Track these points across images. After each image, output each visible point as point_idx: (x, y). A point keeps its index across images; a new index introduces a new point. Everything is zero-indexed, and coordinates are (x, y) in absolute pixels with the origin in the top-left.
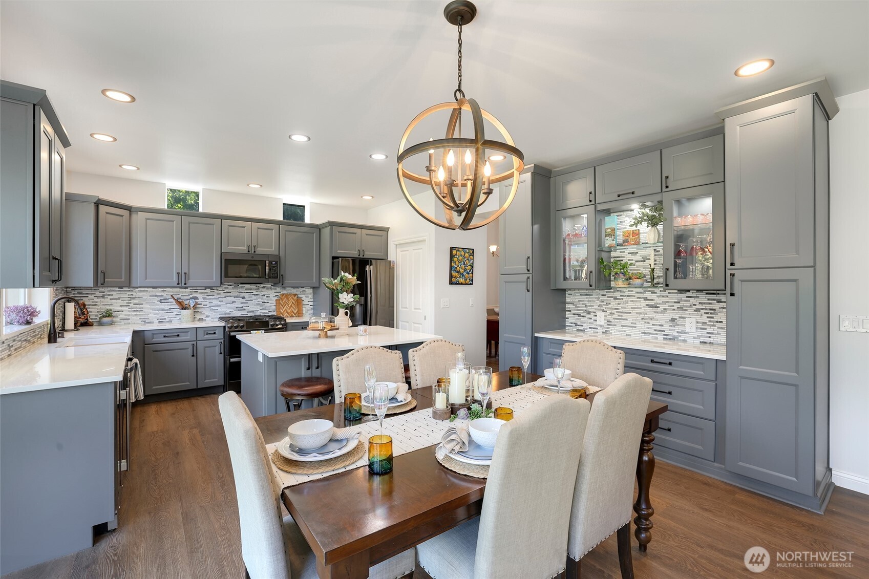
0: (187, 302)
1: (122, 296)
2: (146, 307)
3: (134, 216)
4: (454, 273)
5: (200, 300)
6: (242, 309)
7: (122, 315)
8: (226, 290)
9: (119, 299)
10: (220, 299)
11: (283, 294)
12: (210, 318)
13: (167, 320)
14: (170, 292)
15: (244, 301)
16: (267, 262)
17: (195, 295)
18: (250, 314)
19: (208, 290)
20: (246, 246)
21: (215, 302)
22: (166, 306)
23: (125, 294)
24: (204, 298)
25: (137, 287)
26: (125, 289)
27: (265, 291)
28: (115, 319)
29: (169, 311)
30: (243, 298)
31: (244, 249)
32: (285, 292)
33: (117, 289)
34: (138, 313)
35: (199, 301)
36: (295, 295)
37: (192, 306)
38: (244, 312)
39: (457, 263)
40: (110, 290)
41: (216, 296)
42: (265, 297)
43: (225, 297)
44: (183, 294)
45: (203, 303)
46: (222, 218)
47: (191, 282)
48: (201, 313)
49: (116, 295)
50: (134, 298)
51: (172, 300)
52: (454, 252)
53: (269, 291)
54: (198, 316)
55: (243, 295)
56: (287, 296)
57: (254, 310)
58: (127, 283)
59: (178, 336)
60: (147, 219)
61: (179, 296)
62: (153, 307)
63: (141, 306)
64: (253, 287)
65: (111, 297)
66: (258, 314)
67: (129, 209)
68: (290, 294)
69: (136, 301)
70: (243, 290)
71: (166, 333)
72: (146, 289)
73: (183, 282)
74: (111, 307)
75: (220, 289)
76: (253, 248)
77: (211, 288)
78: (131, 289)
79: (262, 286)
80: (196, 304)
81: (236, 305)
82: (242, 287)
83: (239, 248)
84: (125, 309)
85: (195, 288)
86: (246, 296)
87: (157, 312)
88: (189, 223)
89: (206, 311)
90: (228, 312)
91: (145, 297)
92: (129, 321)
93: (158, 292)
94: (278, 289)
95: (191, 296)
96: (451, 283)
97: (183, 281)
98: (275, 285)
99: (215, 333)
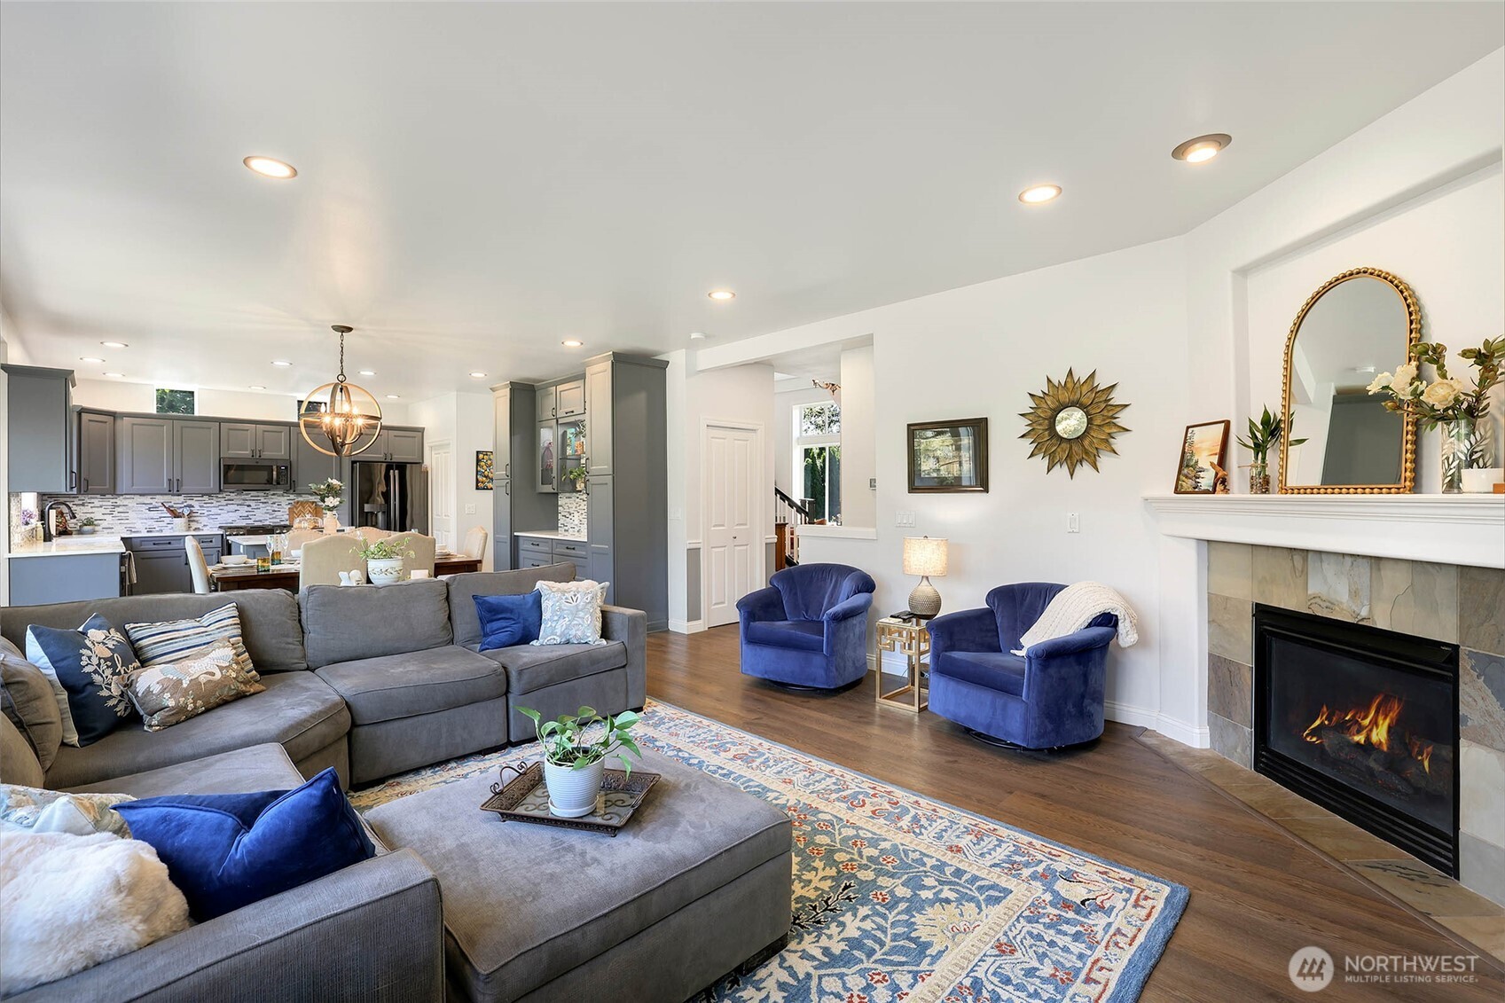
0: (180, 511)
1: (104, 503)
2: (131, 515)
3: (119, 422)
4: (480, 478)
5: (196, 508)
6: (247, 517)
7: (104, 524)
8: (227, 498)
9: (101, 507)
10: (220, 507)
11: (298, 502)
12: (208, 528)
13: (157, 529)
14: (160, 499)
15: (249, 509)
16: (275, 467)
17: (189, 502)
18: (256, 524)
19: (206, 498)
20: (249, 449)
21: (214, 511)
22: (155, 514)
23: (109, 502)
24: (201, 507)
25: (122, 495)
26: (107, 496)
27: (276, 499)
28: (97, 528)
29: (159, 520)
30: (249, 506)
31: (248, 453)
32: (300, 499)
33: (99, 496)
34: (122, 521)
35: (194, 510)
36: (313, 502)
37: (186, 514)
38: (249, 521)
39: (485, 467)
40: (91, 498)
41: (215, 504)
42: (275, 506)
43: (227, 505)
44: (176, 501)
45: (200, 512)
46: (220, 421)
47: (184, 489)
48: (197, 522)
49: (97, 502)
50: (118, 506)
51: (163, 508)
52: (481, 456)
53: (281, 499)
54: (194, 525)
55: (248, 503)
56: (302, 504)
57: (261, 519)
58: (111, 490)
59: (170, 543)
60: (133, 424)
61: (170, 504)
62: (140, 516)
63: (126, 514)
64: (261, 494)
65: (92, 505)
66: (267, 523)
67: (113, 415)
68: (307, 502)
69: (120, 509)
70: (248, 497)
71: (157, 541)
72: (132, 496)
73: (175, 490)
74: (92, 515)
75: (219, 496)
76: (258, 452)
77: (209, 495)
78: (115, 496)
79: (272, 493)
80: (191, 512)
81: (239, 514)
82: (247, 494)
83: (242, 452)
84: (109, 518)
85: (190, 495)
86: (253, 504)
87: (145, 521)
88: (182, 427)
89: (204, 520)
90: (230, 521)
91: (130, 505)
92: (113, 530)
93: (147, 499)
94: (292, 497)
95: (185, 504)
96: (477, 488)
97: (175, 488)
98: (287, 491)
99: (211, 541)
